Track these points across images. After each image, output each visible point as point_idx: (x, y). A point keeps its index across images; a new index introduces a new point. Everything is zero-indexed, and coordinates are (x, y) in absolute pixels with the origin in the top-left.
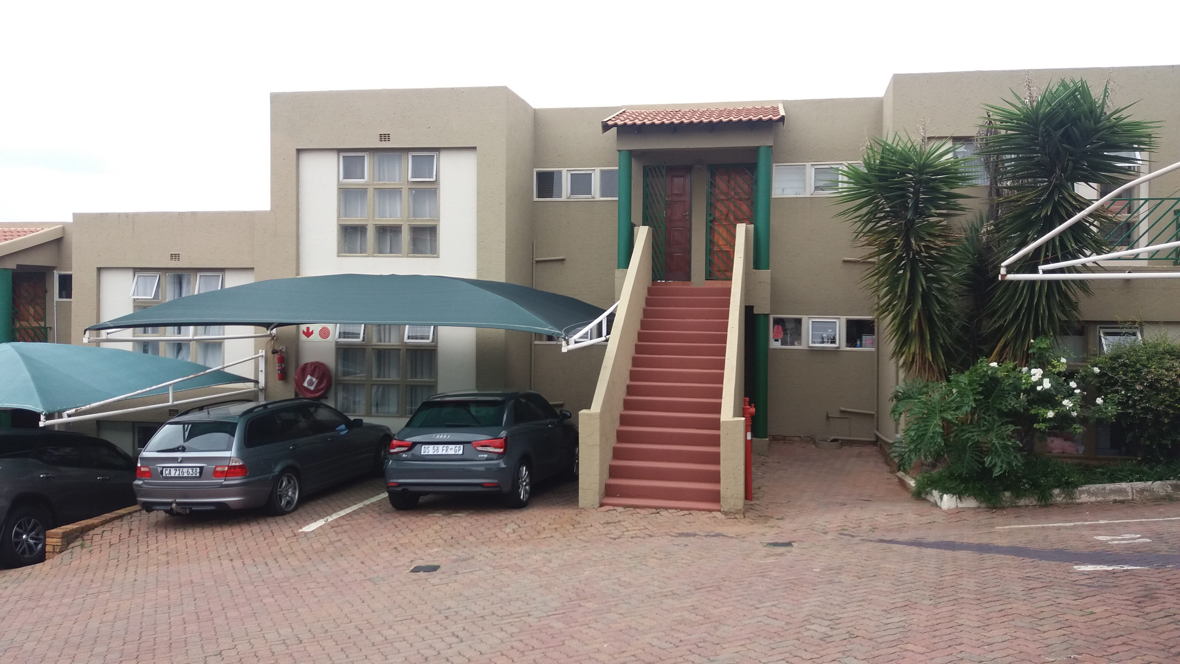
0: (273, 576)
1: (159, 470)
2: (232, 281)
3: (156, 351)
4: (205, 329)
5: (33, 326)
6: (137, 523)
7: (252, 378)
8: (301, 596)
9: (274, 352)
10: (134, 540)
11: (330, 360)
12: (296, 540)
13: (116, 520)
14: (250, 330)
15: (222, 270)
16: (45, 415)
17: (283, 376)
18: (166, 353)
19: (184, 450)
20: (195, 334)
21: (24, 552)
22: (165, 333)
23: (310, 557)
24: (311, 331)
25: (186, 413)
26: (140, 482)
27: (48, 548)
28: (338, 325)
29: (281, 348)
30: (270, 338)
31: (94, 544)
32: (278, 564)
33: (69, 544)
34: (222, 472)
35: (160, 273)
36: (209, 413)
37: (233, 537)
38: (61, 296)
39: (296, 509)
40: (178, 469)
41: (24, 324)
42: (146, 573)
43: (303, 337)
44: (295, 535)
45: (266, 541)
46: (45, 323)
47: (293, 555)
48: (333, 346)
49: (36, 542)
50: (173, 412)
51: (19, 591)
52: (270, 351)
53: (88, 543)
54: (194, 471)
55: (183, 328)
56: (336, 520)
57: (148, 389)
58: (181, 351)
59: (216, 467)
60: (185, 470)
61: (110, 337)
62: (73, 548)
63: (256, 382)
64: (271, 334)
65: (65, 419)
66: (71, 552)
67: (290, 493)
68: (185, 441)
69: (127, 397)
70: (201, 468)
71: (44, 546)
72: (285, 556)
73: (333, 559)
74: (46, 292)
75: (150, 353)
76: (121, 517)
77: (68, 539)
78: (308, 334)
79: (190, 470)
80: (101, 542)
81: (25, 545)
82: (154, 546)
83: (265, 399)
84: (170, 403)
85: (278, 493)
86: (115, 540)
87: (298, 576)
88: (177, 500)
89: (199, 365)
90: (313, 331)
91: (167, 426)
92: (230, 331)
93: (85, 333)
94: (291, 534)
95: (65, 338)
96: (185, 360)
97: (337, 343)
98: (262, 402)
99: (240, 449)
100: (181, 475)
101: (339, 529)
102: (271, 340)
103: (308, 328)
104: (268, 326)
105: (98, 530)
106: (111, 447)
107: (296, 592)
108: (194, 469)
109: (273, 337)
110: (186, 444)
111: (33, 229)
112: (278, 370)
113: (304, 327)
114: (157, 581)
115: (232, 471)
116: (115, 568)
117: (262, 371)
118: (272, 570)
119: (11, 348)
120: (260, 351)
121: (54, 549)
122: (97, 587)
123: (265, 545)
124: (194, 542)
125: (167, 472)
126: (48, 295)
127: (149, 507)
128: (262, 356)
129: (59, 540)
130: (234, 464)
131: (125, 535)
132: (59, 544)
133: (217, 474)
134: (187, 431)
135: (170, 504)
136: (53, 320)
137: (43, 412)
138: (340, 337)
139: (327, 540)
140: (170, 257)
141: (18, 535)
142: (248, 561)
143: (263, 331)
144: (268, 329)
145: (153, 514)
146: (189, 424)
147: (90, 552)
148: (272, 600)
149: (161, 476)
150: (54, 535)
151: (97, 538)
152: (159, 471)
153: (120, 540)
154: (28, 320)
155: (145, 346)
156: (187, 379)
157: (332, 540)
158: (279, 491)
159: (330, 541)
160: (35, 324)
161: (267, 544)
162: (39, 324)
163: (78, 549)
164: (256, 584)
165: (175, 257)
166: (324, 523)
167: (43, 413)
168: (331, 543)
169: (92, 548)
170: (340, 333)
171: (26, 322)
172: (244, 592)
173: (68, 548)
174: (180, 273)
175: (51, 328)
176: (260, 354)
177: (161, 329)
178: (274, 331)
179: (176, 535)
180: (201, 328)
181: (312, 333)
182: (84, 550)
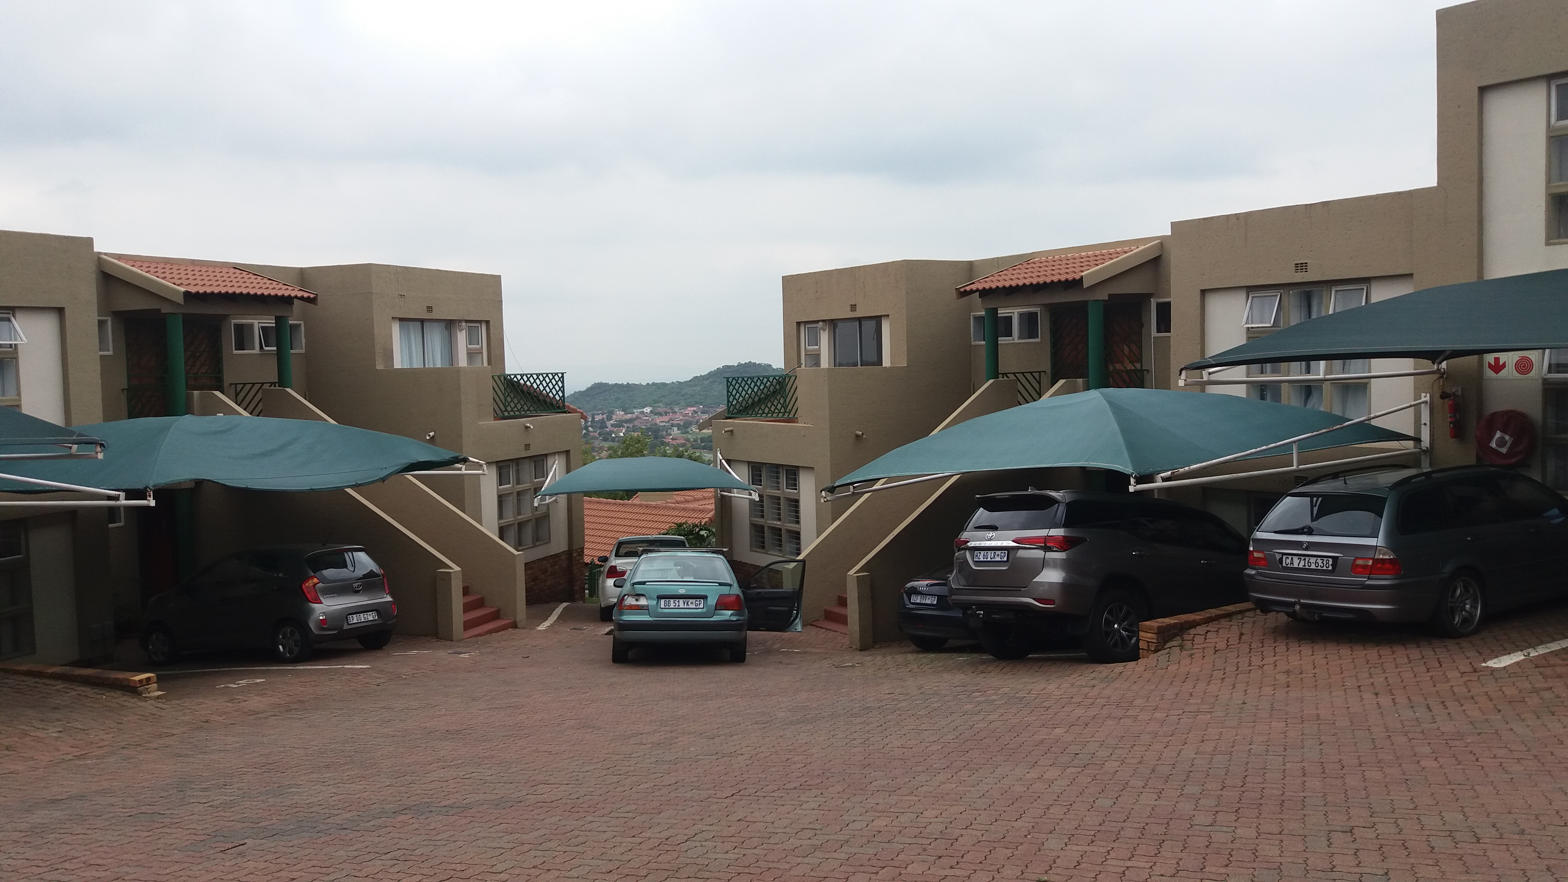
0: (1438, 729)
1: (1278, 557)
2: (1380, 294)
3: (1277, 397)
4: (1344, 365)
5: (1128, 368)
6: (1250, 625)
7: (1411, 433)
8: (1483, 768)
9: (1444, 396)
10: (1245, 648)
11: (1533, 408)
12: (1476, 679)
13: (1224, 620)
14: (1407, 365)
15: (1367, 280)
16: (1135, 478)
17: (1458, 431)
18: (1290, 399)
19: (1310, 532)
20: (1328, 371)
21: (1115, 645)
22: (1289, 372)
23: (1500, 708)
24: (1501, 363)
25: (1314, 481)
26: (1253, 572)
27: (1142, 645)
28: (1547, 351)
29: (1454, 390)
30: (1436, 376)
31: (1195, 646)
32: (1447, 711)
33: (1166, 642)
34: (1365, 567)
35: (1282, 291)
36: (1345, 483)
37: (1381, 661)
38: (1159, 331)
39: (1476, 631)
40: (1303, 558)
41: (1118, 366)
42: (1258, 695)
43: (1489, 373)
44: (1475, 671)
45: (1430, 674)
46: (1142, 365)
47: (1472, 701)
48: (1539, 385)
49: (1129, 634)
50: (1301, 479)
51: (1107, 692)
52: (1437, 396)
53: (1188, 644)
54: (1325, 562)
55: (1312, 363)
56: (1544, 656)
57: (1264, 447)
58: (1311, 398)
59: (1357, 558)
60: (1313, 560)
61: (1214, 377)
62: (1170, 648)
63: (1417, 440)
64: (1438, 369)
65: (1159, 484)
66: (1169, 653)
67: (1468, 606)
68: (1313, 520)
69: (1236, 458)
70: (1335, 559)
71: (1138, 640)
72: (1458, 701)
73: (1538, 718)
74: (1142, 326)
75: (1268, 399)
76: (1229, 616)
77: (1165, 636)
78: (1498, 367)
79: (1320, 561)
80: (1204, 645)
81: (1117, 637)
82: (1271, 660)
83: (1431, 465)
84: (1294, 467)
85: (1450, 604)
86: (1222, 645)
87: (1479, 734)
88: (1301, 601)
89: (1335, 415)
90: (1505, 363)
91: (1289, 498)
92: (1379, 366)
93: (1180, 374)
94: (1469, 669)
95: (1164, 383)
96: (1316, 408)
97: (1545, 381)
98: (1426, 468)
99: (1389, 536)
100: (1307, 567)
101: (1549, 671)
102: (1439, 378)
103: (1497, 360)
104: (1433, 356)
105: (1201, 630)
106: (1219, 523)
107: (1474, 759)
108: (1325, 559)
109: (1441, 374)
110: (1314, 525)
111: (1126, 249)
112: (1451, 423)
113: (1490, 358)
114: (1272, 709)
115: (1379, 566)
116: (1220, 681)
117: (1425, 424)
118: (1438, 718)
119: (1100, 395)
120: (1423, 395)
121: (1148, 647)
122: (1196, 704)
123: (1428, 678)
124: (1324, 661)
125: (1289, 561)
126: (1144, 330)
127: (1265, 607)
128: (1426, 402)
129: (1154, 636)
130: (1381, 557)
131: (1234, 640)
132: (1155, 641)
133: (1355, 569)
134: (1316, 506)
135: (1293, 604)
136: (1150, 361)
137: (1134, 473)
138: (1549, 371)
139: (1528, 686)
140: (1294, 268)
141: (1110, 623)
142: (1402, 700)
143: (1426, 365)
144: (1434, 363)
145: (1271, 616)
146: (1318, 496)
147: (1191, 656)
148: (1435, 764)
149: (1280, 566)
150: (1148, 629)
151: (1199, 639)
152: (1278, 559)
153: (1228, 646)
154: (1122, 362)
155: (1262, 390)
156: (1317, 435)
157: (1537, 686)
158: (1451, 602)
159: (1533, 688)
160: (1130, 367)
161: (1432, 677)
162: (1134, 365)
163: (1177, 650)
164: (1411, 736)
165: (1301, 267)
166: (1523, 657)
167: (1134, 476)
168: (1536, 691)
169: (1193, 652)
170: (1550, 365)
171: (1120, 365)
172: (1393, 744)
173: (1165, 647)
174: (1307, 290)
175: (1148, 370)
176: (1423, 399)
177: (1284, 365)
178: (1444, 365)
179: (1300, 648)
180: (1338, 363)
181: (1504, 365)
182: (1184, 653)
